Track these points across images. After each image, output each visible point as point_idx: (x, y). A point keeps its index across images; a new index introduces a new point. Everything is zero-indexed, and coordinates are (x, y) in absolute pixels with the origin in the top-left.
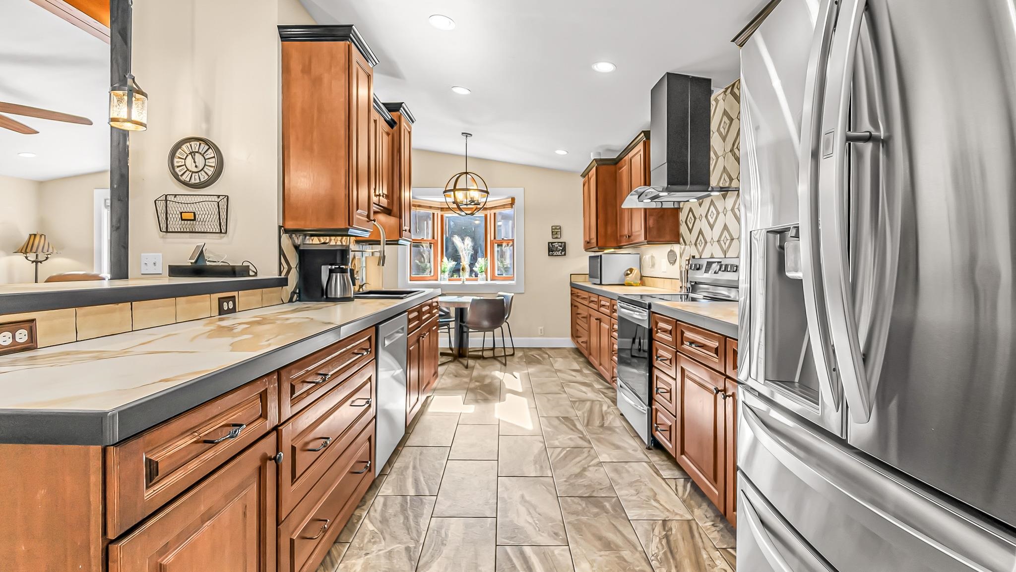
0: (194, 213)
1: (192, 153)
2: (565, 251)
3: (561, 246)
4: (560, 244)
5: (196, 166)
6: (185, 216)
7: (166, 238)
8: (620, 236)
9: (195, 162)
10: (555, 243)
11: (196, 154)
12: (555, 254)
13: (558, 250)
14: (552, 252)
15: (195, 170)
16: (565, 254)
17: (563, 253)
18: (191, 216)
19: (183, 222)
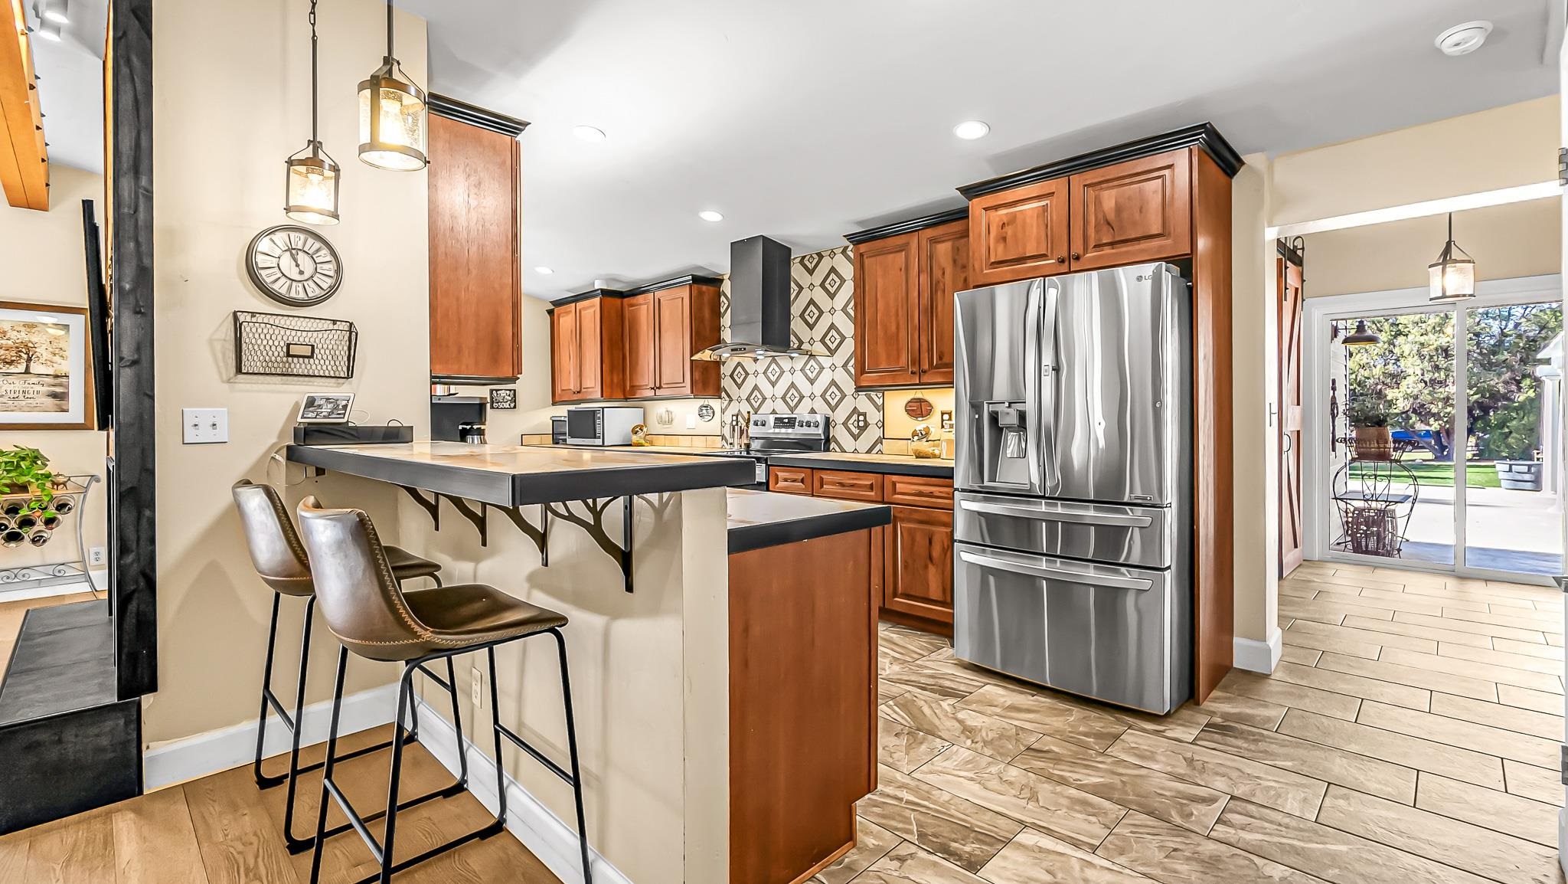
0: (313, 346)
1: (291, 251)
2: (515, 401)
3: (509, 396)
4: (508, 392)
5: (301, 273)
6: (294, 350)
7: (235, 383)
8: (632, 387)
9: (297, 265)
10: (501, 390)
11: (299, 252)
12: (501, 406)
13: (505, 400)
14: (498, 403)
15: (298, 277)
16: (515, 407)
17: (512, 405)
18: (307, 351)
19: (290, 359)
